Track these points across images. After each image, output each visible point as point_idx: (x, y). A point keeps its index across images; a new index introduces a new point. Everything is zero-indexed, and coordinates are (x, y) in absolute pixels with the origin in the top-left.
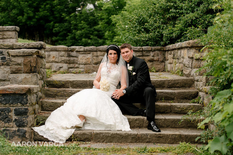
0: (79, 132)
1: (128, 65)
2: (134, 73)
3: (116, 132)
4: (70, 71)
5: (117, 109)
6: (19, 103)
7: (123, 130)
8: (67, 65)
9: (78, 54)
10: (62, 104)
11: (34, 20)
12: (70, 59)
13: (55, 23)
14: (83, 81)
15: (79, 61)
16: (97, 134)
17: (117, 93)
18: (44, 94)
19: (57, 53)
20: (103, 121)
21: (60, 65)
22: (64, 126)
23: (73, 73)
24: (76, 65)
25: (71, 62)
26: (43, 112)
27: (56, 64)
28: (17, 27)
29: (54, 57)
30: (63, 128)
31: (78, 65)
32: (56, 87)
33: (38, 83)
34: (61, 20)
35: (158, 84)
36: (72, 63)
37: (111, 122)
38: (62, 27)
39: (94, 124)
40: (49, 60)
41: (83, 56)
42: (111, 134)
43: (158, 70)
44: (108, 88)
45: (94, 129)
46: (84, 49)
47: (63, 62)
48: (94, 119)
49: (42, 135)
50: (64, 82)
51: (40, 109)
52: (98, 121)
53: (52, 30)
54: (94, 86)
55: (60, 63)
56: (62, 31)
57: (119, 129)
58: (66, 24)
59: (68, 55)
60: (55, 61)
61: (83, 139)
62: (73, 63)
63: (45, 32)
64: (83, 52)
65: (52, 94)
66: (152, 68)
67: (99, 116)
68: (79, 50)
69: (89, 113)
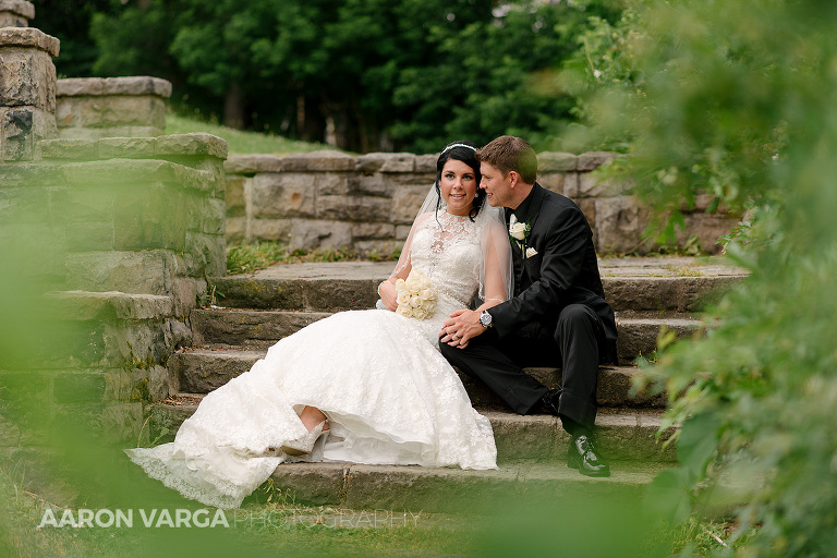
0: (295, 469)
1: (513, 218)
2: (531, 252)
3: (435, 472)
4: (361, 250)
5: (450, 385)
6: (71, 358)
7: (464, 467)
8: (346, 226)
9: (391, 183)
10: (247, 366)
11: (319, 55)
12: (358, 202)
13: (403, 65)
14: (356, 282)
15: (393, 210)
16: (362, 477)
17: (457, 325)
18: (199, 330)
19: (307, 180)
20: (388, 430)
21: (322, 226)
22: (241, 445)
23: (371, 259)
24: (385, 229)
25: (363, 217)
26: (187, 395)
27: (303, 226)
28: (156, 80)
29: (296, 196)
30: (236, 453)
31: (392, 227)
32: (254, 307)
33: (169, 286)
34: (429, 56)
35: (648, 295)
36: (367, 220)
37: (422, 436)
38: (429, 84)
39: (357, 441)
40: (280, 206)
41: (411, 194)
42: (416, 478)
43: (711, 248)
44: (429, 306)
45: (357, 459)
46: (415, 162)
47: (332, 215)
48: (355, 422)
49: (157, 477)
50: (283, 285)
51: (177, 384)
52: (368, 428)
53: (390, 93)
54: (379, 302)
55: (320, 218)
56: (432, 99)
57: (449, 462)
58: (445, 70)
59: (353, 188)
60: (302, 210)
61: (307, 496)
62: (373, 218)
63: (364, 103)
64: (410, 177)
65: (230, 329)
66: (687, 239)
67: (375, 412)
68: (394, 169)
69: (335, 397)
